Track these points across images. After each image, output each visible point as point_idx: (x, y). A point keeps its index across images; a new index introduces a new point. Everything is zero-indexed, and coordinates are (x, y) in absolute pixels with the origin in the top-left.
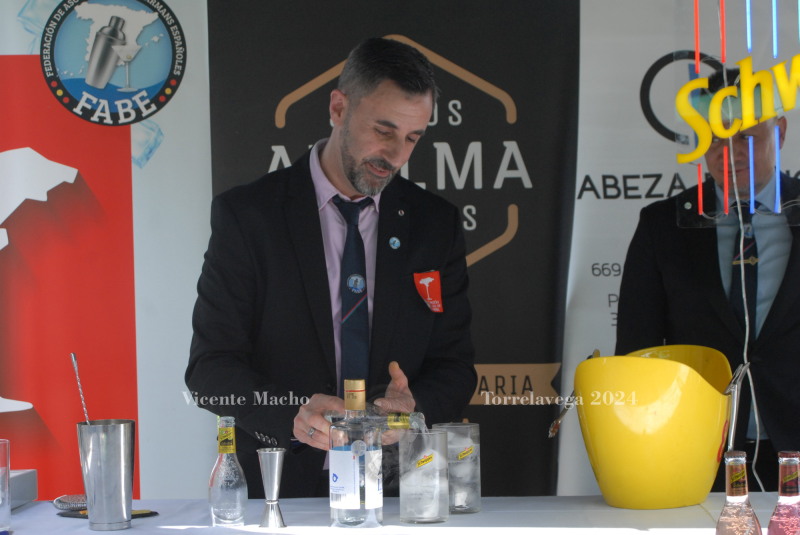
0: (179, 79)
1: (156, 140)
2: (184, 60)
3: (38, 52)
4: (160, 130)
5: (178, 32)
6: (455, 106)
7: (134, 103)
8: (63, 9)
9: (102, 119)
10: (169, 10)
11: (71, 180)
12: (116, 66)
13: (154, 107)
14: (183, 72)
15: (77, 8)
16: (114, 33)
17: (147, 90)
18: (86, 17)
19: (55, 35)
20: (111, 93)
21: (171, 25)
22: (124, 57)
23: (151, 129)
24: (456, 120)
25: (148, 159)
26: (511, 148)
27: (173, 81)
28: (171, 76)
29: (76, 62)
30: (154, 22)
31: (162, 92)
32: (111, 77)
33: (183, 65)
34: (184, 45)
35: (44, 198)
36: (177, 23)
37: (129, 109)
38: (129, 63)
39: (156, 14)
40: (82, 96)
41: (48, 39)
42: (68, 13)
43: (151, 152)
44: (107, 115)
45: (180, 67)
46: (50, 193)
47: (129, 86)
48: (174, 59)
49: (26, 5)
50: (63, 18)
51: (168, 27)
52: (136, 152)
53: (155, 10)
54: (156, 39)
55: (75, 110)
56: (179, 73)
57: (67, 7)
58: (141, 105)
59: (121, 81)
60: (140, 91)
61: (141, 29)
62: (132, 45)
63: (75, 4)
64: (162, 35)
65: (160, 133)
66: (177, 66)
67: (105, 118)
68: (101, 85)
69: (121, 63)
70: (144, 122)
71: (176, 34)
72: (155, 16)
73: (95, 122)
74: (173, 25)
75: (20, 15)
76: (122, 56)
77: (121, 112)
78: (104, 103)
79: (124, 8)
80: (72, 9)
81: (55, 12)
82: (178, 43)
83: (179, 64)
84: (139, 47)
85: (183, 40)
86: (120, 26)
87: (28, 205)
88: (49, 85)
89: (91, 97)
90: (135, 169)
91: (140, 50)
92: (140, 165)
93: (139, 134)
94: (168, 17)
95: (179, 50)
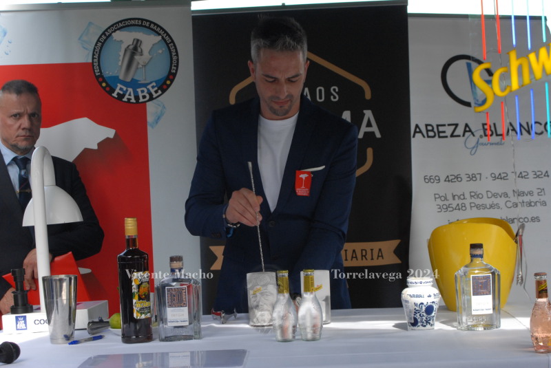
0: (174, 75)
7: (148, 90)
8: (105, 35)
9: (129, 99)
10: (168, 34)
12: (137, 68)
13: (160, 92)
14: (177, 70)
15: (113, 34)
16: (135, 49)
17: (156, 82)
18: (118, 39)
19: (100, 51)
20: (134, 84)
21: (169, 43)
22: (141, 63)
25: (157, 123)
27: (171, 76)
29: (114, 66)
30: (159, 42)
32: (134, 74)
34: (177, 55)
36: (172, 41)
37: (145, 94)
38: (144, 66)
40: (117, 86)
42: (108, 37)
43: (159, 118)
45: (175, 68)
47: (145, 80)
48: (171, 63)
50: (105, 40)
51: (167, 44)
52: (150, 118)
53: (159, 34)
54: (160, 51)
55: (113, 95)
56: (174, 71)
57: (107, 34)
58: (152, 91)
59: (140, 77)
60: (151, 83)
61: (151, 46)
63: (112, 32)
65: (164, 107)
68: (129, 80)
69: (140, 66)
70: (154, 101)
72: (160, 38)
73: (125, 102)
74: (170, 43)
75: (79, 39)
77: (141, 95)
78: (130, 90)
79: (141, 34)
80: (110, 35)
81: (101, 37)
82: (174, 54)
83: (175, 66)
85: (177, 52)
86: (139, 45)
88: (98, 80)
90: (149, 128)
91: (151, 58)
92: (153, 127)
93: (151, 108)
94: (167, 38)
95: (175, 58)
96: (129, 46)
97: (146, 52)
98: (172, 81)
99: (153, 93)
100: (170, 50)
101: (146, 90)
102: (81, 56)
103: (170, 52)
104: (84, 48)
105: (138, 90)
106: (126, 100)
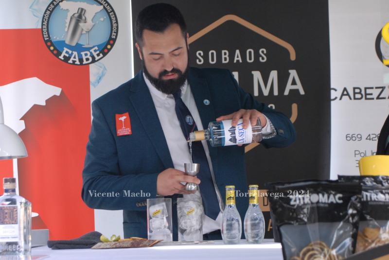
0: (115, 40)
1: (103, 72)
2: (117, 30)
3: (40, 27)
4: (105, 67)
5: (113, 16)
6: (263, 52)
7: (91, 53)
8: (53, 4)
9: (74, 62)
10: (109, 4)
11: (58, 94)
12: (81, 34)
13: (101, 55)
14: (116, 36)
15: (60, 4)
16: (80, 17)
17: (98, 46)
19: (49, 18)
20: (79, 48)
21: (110, 13)
22: (85, 29)
23: (101, 67)
24: (263, 59)
25: (99, 82)
26: (293, 73)
27: (111, 41)
28: (110, 39)
29: (61, 32)
30: (101, 11)
31: (106, 47)
32: (79, 39)
33: (117, 33)
34: (117, 22)
35: (44, 104)
36: (113, 11)
37: (88, 56)
38: (88, 32)
39: (102, 6)
40: (63, 50)
41: (46, 20)
43: (100, 79)
44: (77, 60)
45: (115, 34)
46: (47, 101)
47: (88, 44)
48: (112, 30)
49: (34, 2)
50: (53, 9)
51: (108, 13)
52: (92, 79)
54: (102, 19)
55: (60, 57)
56: (114, 37)
57: (55, 3)
58: (95, 54)
59: (84, 42)
60: (94, 47)
61: (94, 14)
62: (90, 23)
63: (60, 2)
64: (105, 17)
65: (105, 69)
66: (113, 34)
67: (76, 61)
68: (74, 44)
69: (84, 32)
70: (96, 63)
71: (112, 16)
72: (102, 7)
73: (70, 64)
74: (111, 12)
75: (30, 8)
76: (84, 29)
77: (84, 58)
78: (75, 53)
79: (85, 3)
80: (58, 4)
81: (49, 6)
82: (114, 21)
83: (115, 32)
84: (93, 24)
85: (116, 19)
87: (36, 107)
89: (68, 50)
91: (94, 25)
93: (93, 69)
94: (108, 8)
95: (115, 25)
96: (74, 14)
97: (89, 20)
98: (112, 46)
99: (96, 56)
100: (110, 18)
101: (89, 54)
102: (32, 22)
103: (111, 20)
104: (35, 15)
105: (82, 53)
106: (72, 62)
